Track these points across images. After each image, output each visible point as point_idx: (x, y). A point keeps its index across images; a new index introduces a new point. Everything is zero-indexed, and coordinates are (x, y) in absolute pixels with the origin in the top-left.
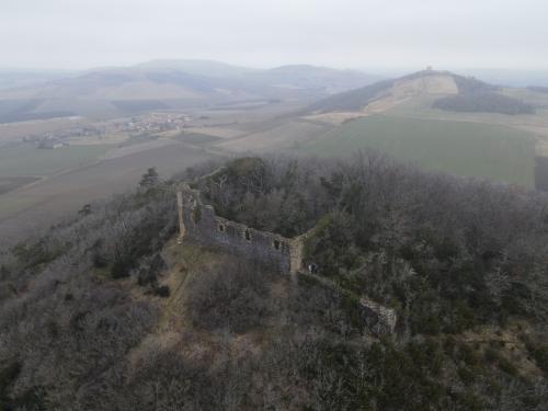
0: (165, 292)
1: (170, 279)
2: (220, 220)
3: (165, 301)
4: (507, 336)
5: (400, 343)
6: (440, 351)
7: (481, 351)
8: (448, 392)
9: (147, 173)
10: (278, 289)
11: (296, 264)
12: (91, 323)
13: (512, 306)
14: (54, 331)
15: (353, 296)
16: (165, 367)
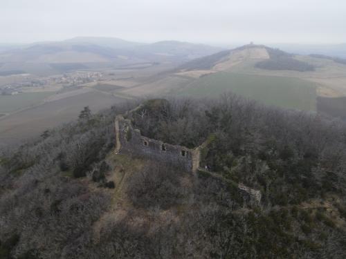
0: (111, 185)
1: (114, 177)
2: (145, 139)
3: (112, 191)
4: (327, 205)
5: (265, 211)
6: (289, 215)
7: (314, 213)
8: (297, 240)
9: (83, 110)
10: (185, 181)
11: (196, 165)
12: (65, 207)
13: (328, 186)
14: (40, 213)
15: (234, 183)
16: (119, 233)
